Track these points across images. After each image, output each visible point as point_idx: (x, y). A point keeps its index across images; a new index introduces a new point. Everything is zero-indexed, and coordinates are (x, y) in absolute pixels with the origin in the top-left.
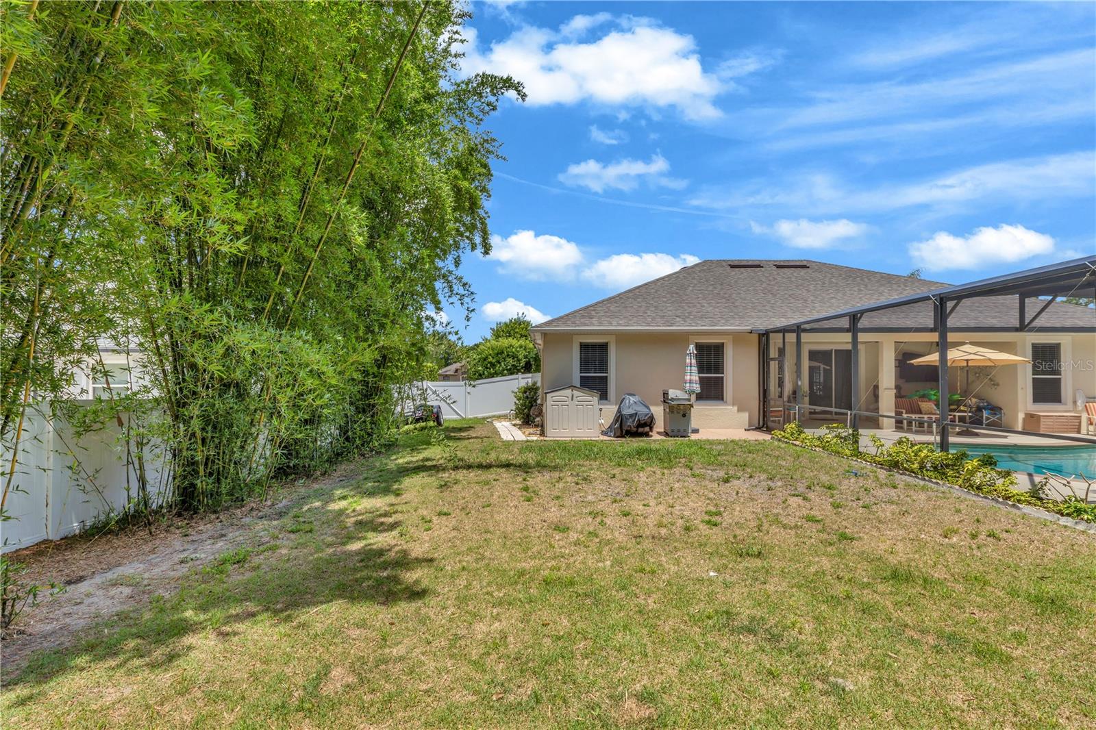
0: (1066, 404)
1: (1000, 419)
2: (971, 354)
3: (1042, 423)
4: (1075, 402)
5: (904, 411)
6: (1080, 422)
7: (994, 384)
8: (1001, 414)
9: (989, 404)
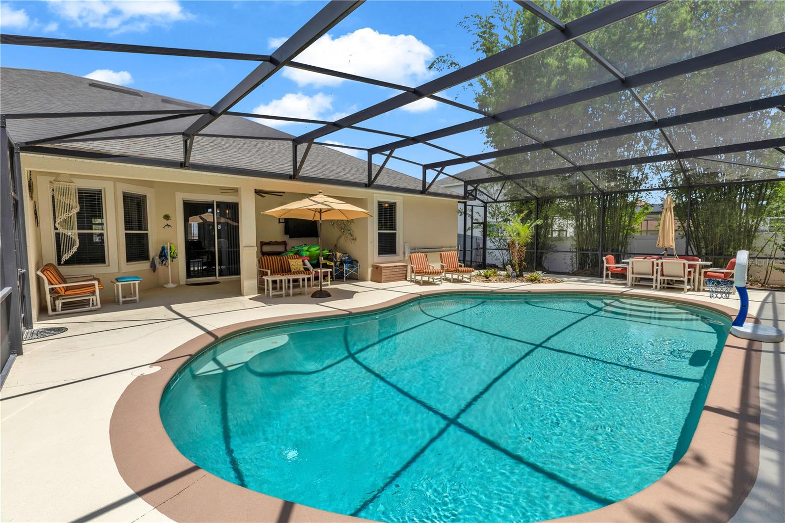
0: (399, 255)
1: (356, 271)
2: (319, 203)
3: (383, 274)
4: (404, 253)
5: (269, 272)
6: (407, 271)
7: (353, 239)
8: (357, 267)
9: (350, 257)
